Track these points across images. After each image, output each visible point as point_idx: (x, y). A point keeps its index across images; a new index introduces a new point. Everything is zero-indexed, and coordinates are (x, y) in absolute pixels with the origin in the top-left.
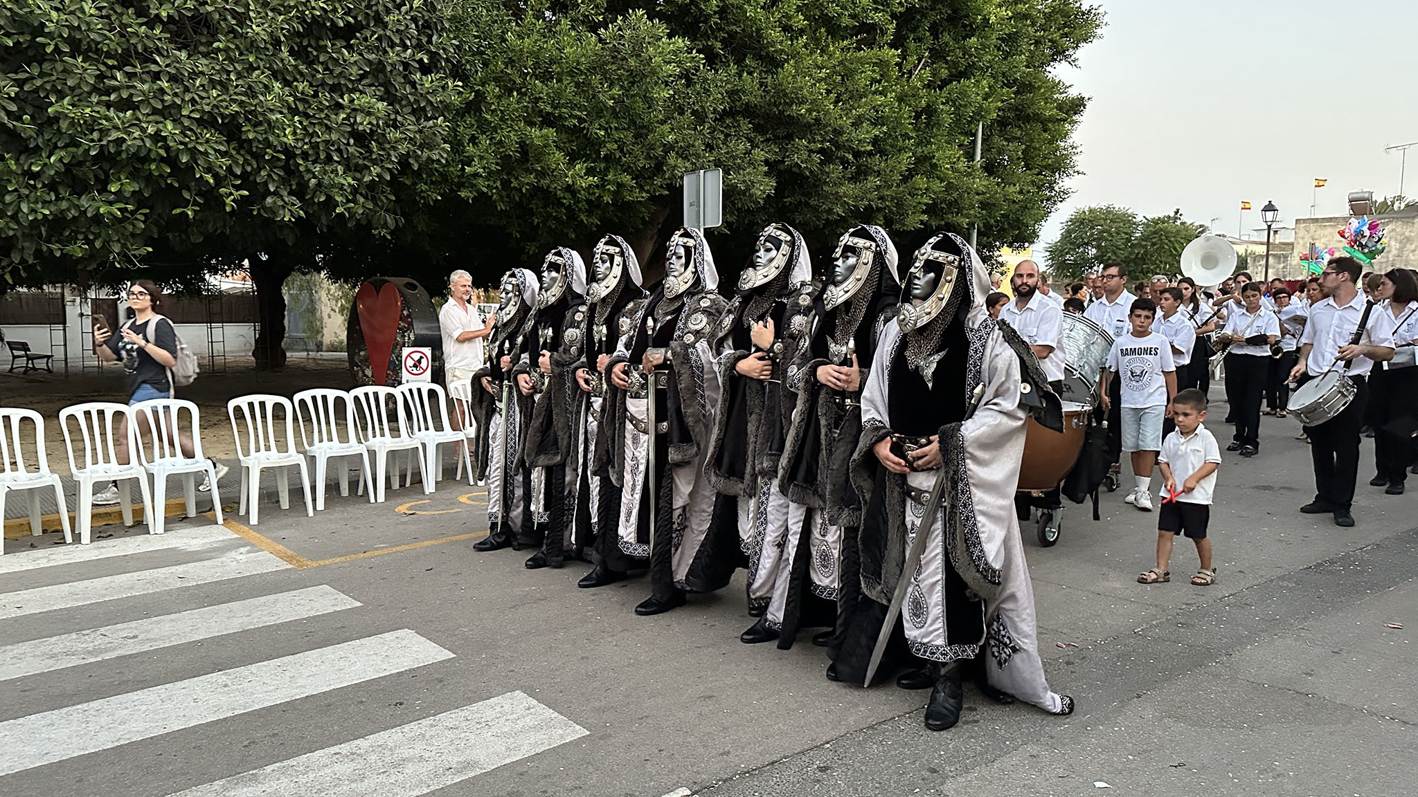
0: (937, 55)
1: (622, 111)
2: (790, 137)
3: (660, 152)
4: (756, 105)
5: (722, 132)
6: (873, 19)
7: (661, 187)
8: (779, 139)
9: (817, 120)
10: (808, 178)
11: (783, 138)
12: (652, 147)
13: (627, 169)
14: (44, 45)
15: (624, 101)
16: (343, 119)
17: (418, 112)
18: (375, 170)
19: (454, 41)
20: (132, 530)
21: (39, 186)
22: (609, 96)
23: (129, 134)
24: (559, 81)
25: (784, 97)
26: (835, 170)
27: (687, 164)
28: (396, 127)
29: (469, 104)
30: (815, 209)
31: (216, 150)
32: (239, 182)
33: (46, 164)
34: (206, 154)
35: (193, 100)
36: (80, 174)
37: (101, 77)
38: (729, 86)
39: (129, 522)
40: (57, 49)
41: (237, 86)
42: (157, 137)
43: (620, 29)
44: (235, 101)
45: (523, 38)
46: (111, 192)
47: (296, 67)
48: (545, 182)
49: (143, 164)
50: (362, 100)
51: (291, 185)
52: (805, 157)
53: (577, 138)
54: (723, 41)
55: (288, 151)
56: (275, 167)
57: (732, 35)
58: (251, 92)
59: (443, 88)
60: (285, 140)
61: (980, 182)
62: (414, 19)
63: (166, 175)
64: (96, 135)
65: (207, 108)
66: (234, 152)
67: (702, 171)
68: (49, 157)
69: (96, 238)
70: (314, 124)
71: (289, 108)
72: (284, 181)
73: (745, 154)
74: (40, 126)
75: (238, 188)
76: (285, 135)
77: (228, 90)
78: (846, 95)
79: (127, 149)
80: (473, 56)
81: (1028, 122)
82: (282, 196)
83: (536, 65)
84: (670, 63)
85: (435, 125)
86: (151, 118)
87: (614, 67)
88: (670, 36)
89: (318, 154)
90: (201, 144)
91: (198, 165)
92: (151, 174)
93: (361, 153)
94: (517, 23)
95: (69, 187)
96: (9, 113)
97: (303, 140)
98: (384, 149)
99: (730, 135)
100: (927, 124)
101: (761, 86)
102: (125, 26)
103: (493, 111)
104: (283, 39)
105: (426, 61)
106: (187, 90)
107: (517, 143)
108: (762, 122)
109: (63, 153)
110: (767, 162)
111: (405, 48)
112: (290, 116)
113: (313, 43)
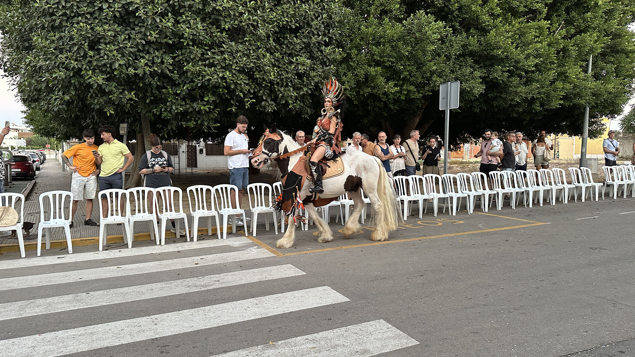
0: (569, 22)
1: (412, 57)
2: (492, 65)
3: (428, 74)
4: (475, 51)
5: (458, 64)
6: (536, 7)
7: (428, 91)
8: (486, 66)
9: (507, 57)
10: (501, 84)
11: (489, 66)
12: (425, 73)
13: (412, 84)
14: (183, 42)
15: (412, 53)
16: (294, 68)
17: (323, 63)
18: (305, 89)
19: (339, 32)
20: (211, 237)
21: (179, 99)
22: (406, 50)
23: (213, 77)
24: (384, 45)
25: (490, 46)
26: (515, 80)
27: (442, 80)
28: (314, 70)
29: (344, 58)
30: (504, 99)
31: (244, 83)
32: (252, 96)
33: (182, 90)
34: (241, 84)
35: (237, 62)
36: (194, 94)
37: (203, 54)
38: (462, 43)
39: (210, 234)
40: (188, 44)
41: (253, 55)
42: (223, 78)
43: (412, 20)
44: (252, 62)
45: (368, 28)
46: (205, 101)
47: (275, 47)
48: (375, 91)
49: (217, 89)
50: (302, 59)
51: (271, 97)
52: (500, 74)
53: (390, 71)
54: (460, 22)
55: (271, 82)
56: (266, 89)
57: (464, 19)
58: (258, 58)
59: (334, 52)
60: (271, 78)
61: (592, 84)
62: (323, 23)
63: (225, 93)
64: (200, 78)
65: (242, 65)
66: (251, 83)
67: (449, 83)
68: (183, 87)
69: (198, 120)
70: (281, 70)
71: (272, 64)
72: (269, 95)
73: (470, 74)
74: (180, 75)
75: (251, 98)
76: (271, 76)
77: (249, 57)
78: (522, 44)
79: (212, 83)
80: (346, 37)
81: (618, 53)
82: (268, 102)
83: (373, 39)
84: (435, 33)
85: (330, 69)
86: (221, 70)
87: (409, 37)
88: (436, 21)
89: (283, 83)
90: (239, 80)
91: (237, 89)
92: (220, 93)
93: (300, 82)
94: (366, 21)
95: (190, 99)
96: (169, 70)
97: (277, 77)
98: (309, 80)
99: (462, 65)
100: (563, 56)
101: (478, 42)
102: (212, 33)
103: (354, 61)
104: (271, 35)
105: (327, 41)
106: (234, 58)
107: (363, 74)
108: (478, 59)
109: (188, 85)
110: (480, 77)
111: (319, 35)
112: (272, 68)
113: (282, 36)
